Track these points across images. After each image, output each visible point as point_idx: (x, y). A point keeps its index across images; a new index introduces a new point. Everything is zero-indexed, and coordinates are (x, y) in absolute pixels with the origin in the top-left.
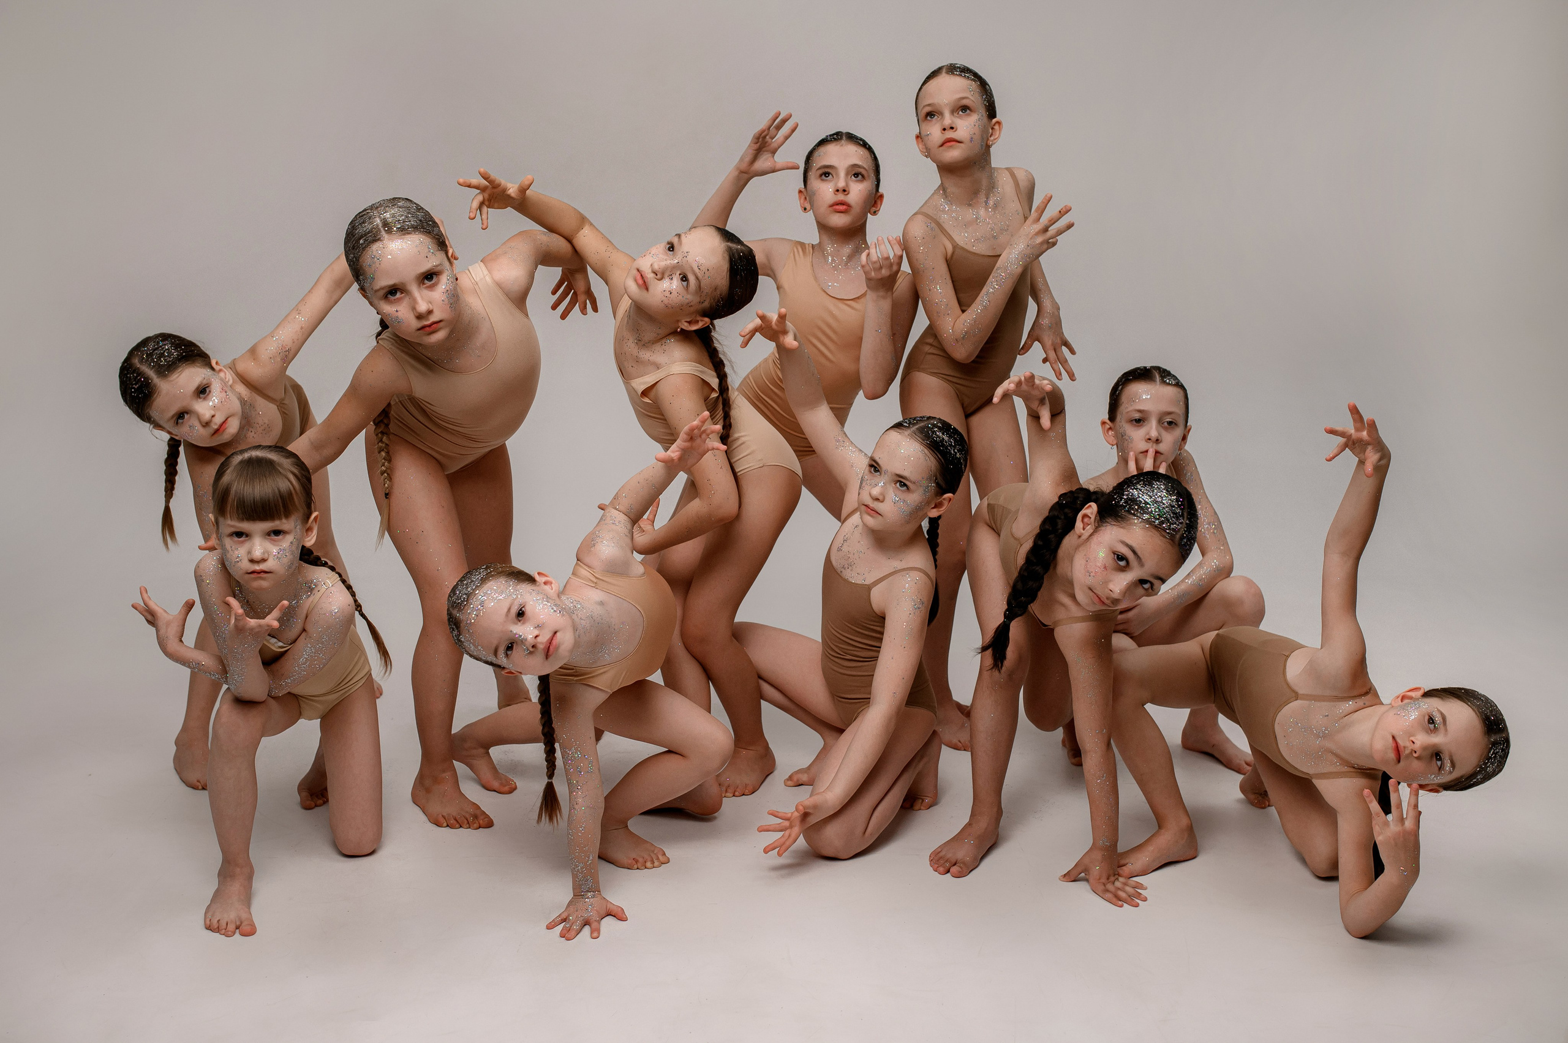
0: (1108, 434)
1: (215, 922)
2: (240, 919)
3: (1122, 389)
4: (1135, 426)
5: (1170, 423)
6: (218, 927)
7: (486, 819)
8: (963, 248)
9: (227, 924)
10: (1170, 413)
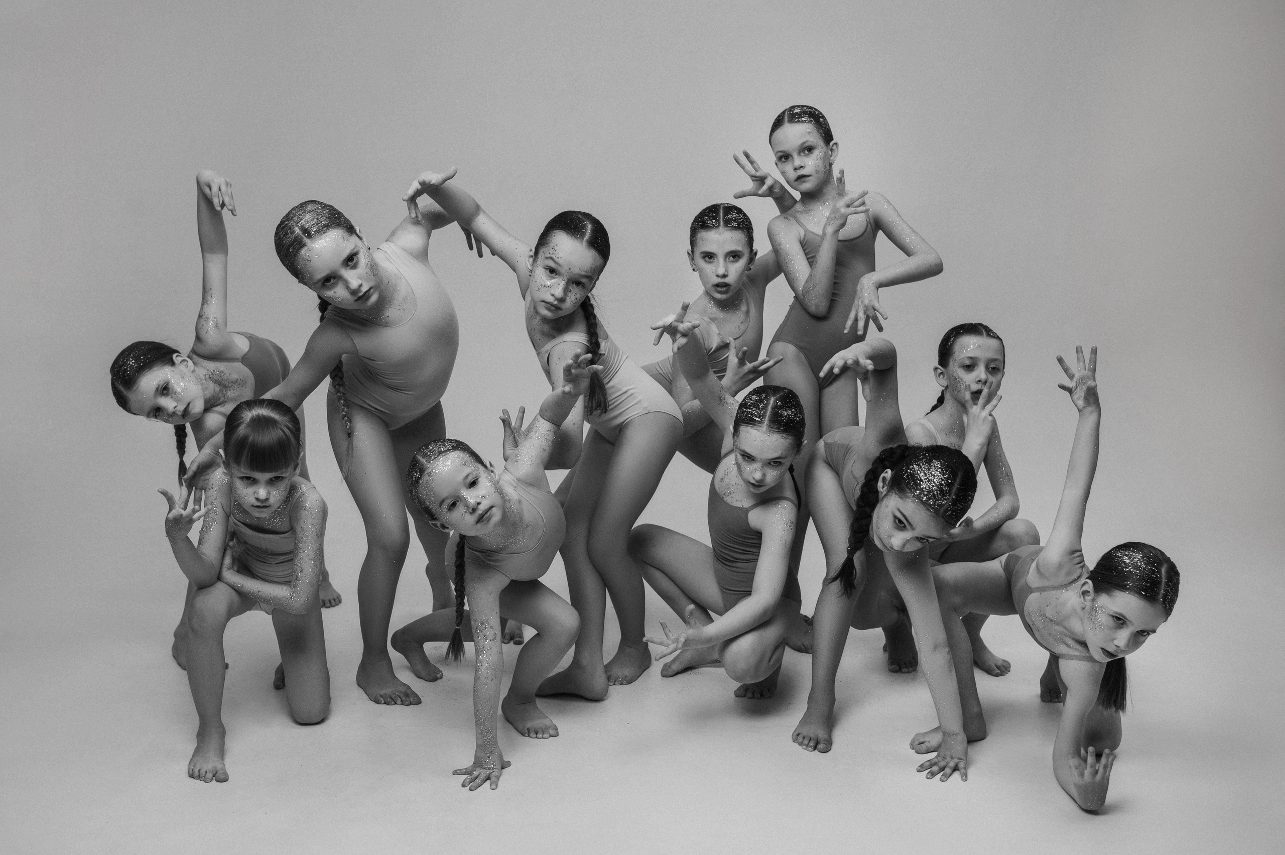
0: (939, 377)
1: (196, 770)
2: (215, 768)
3: (953, 341)
4: (966, 370)
5: (994, 368)
6: (199, 776)
7: (415, 698)
8: (812, 233)
9: (206, 773)
10: (995, 360)
